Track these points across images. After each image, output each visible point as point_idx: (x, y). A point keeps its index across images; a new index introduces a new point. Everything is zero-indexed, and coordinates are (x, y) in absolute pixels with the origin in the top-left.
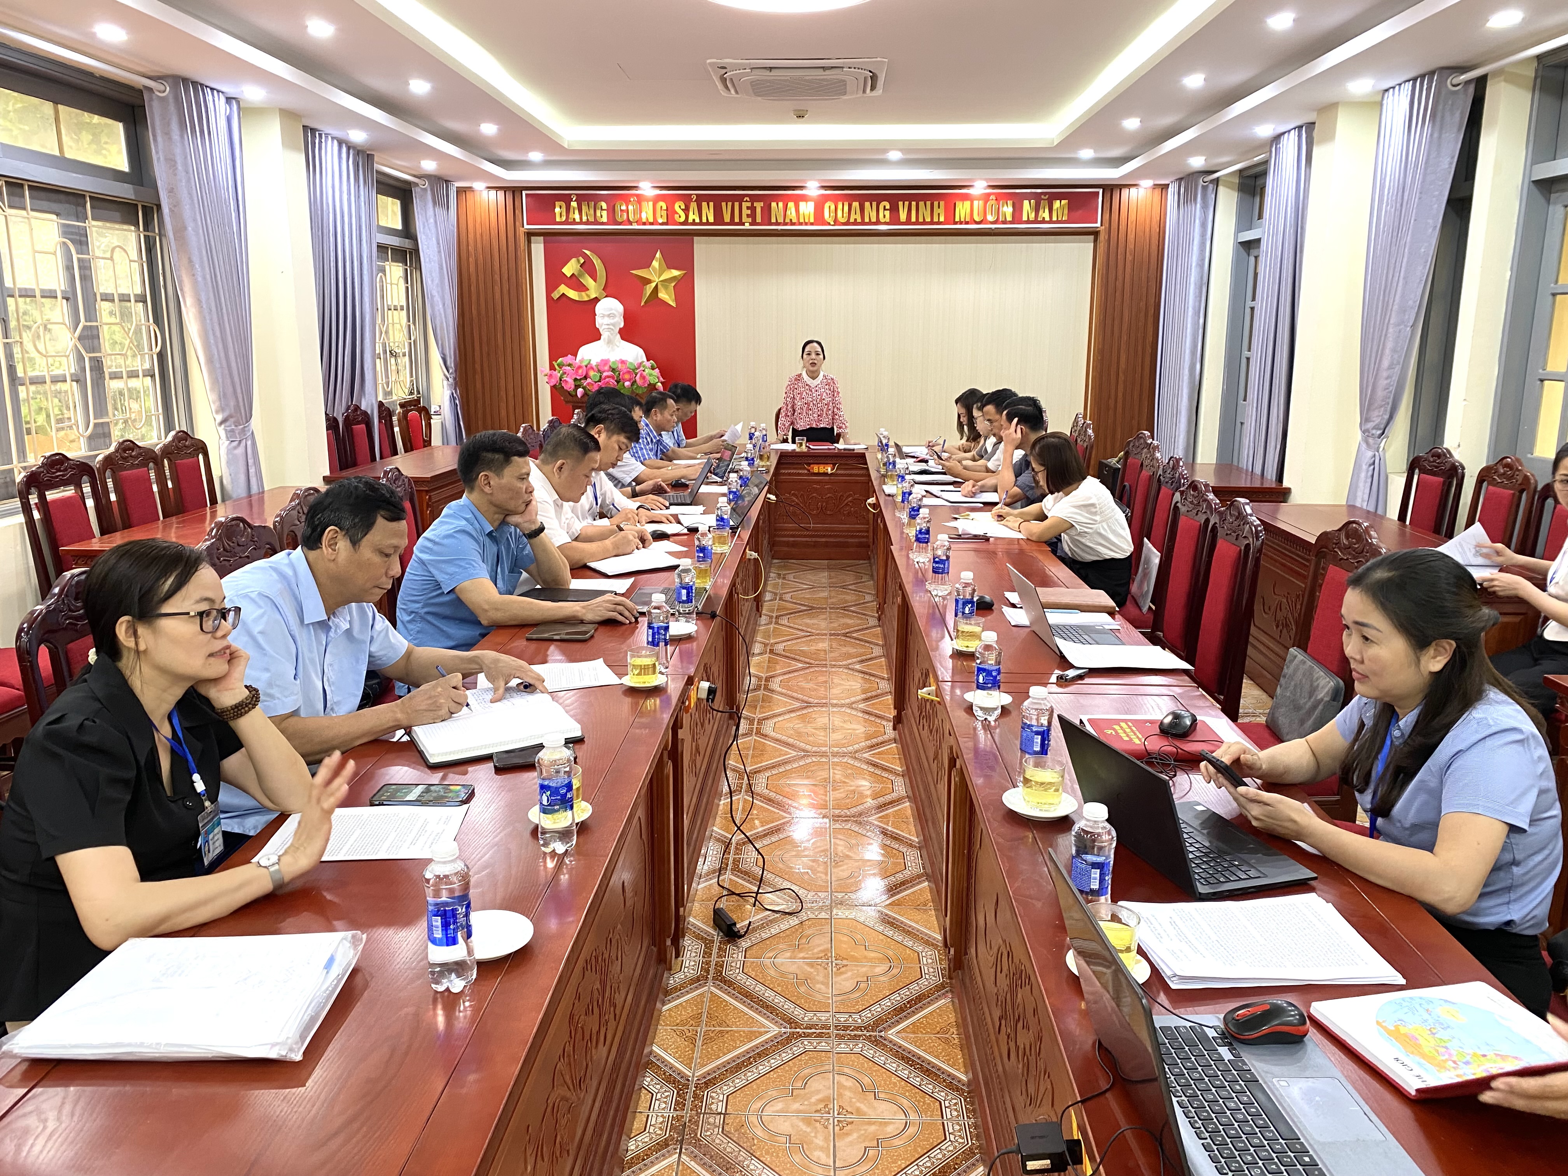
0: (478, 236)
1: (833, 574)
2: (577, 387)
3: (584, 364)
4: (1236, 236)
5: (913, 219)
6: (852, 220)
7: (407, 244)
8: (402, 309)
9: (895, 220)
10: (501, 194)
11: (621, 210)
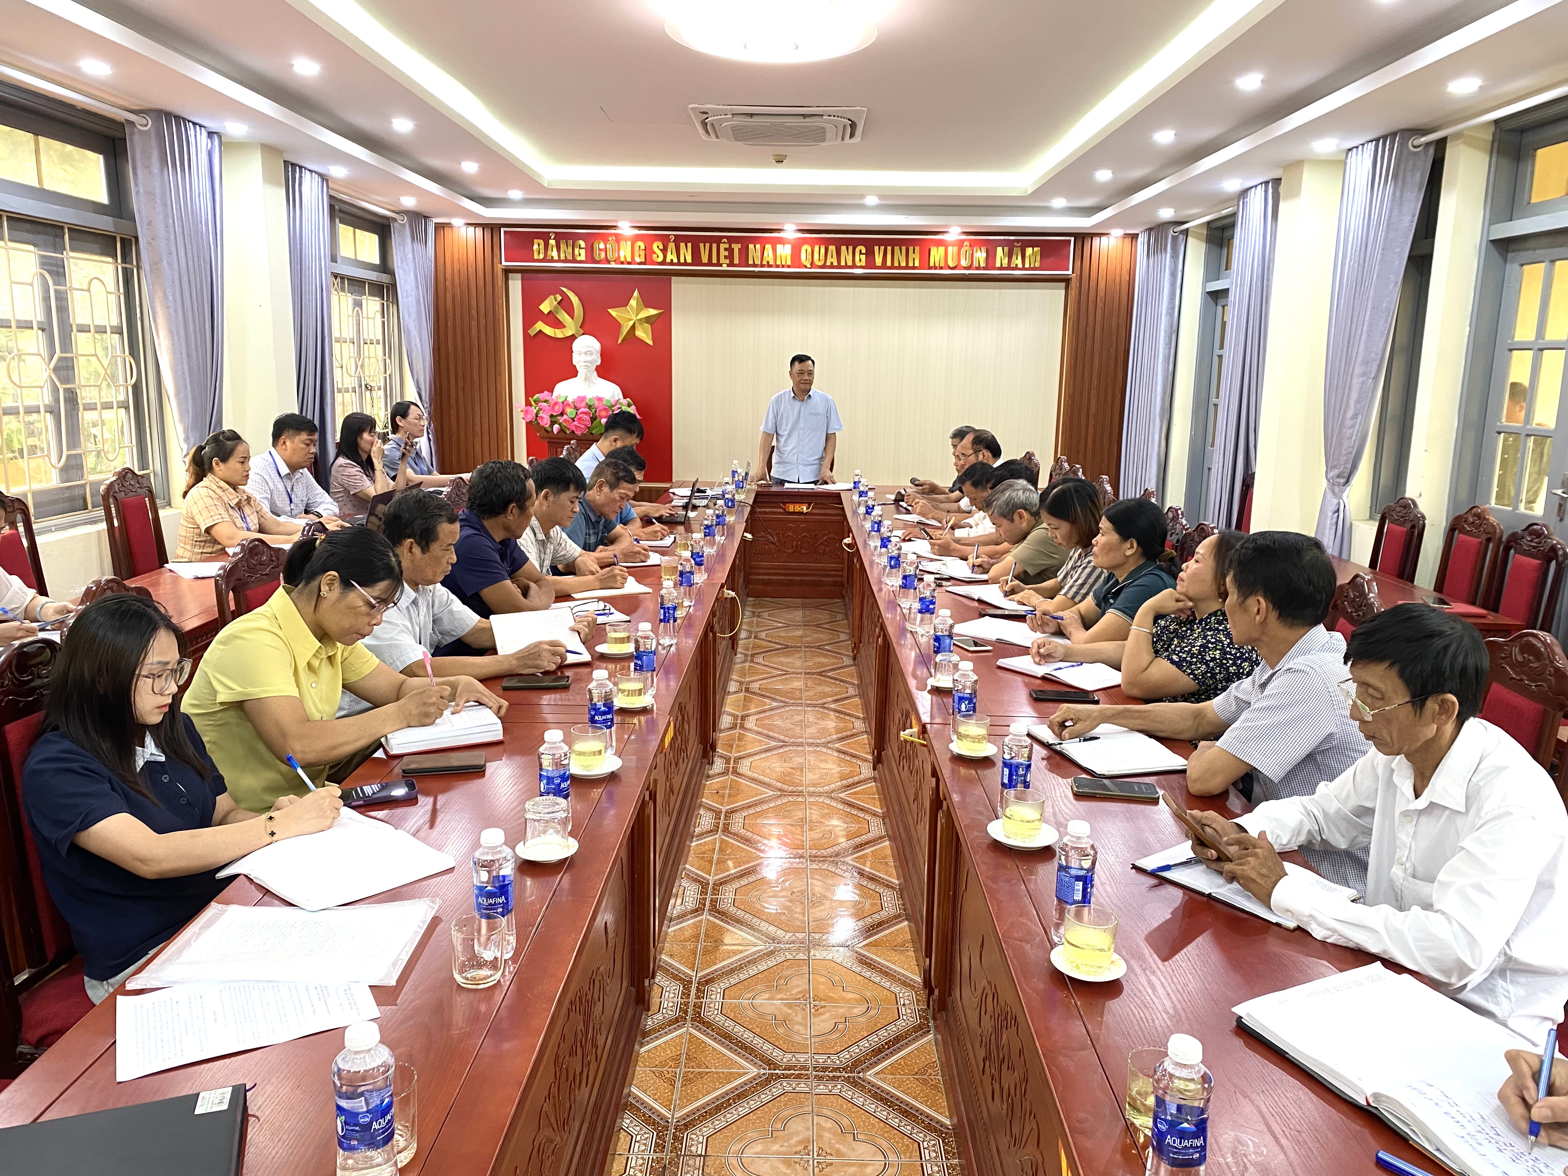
0: (456, 272)
1: (808, 613)
2: (553, 423)
3: (561, 400)
4: (1204, 286)
5: (889, 263)
6: (828, 264)
7: (384, 278)
8: (378, 342)
9: (870, 264)
10: (479, 231)
11: (600, 250)
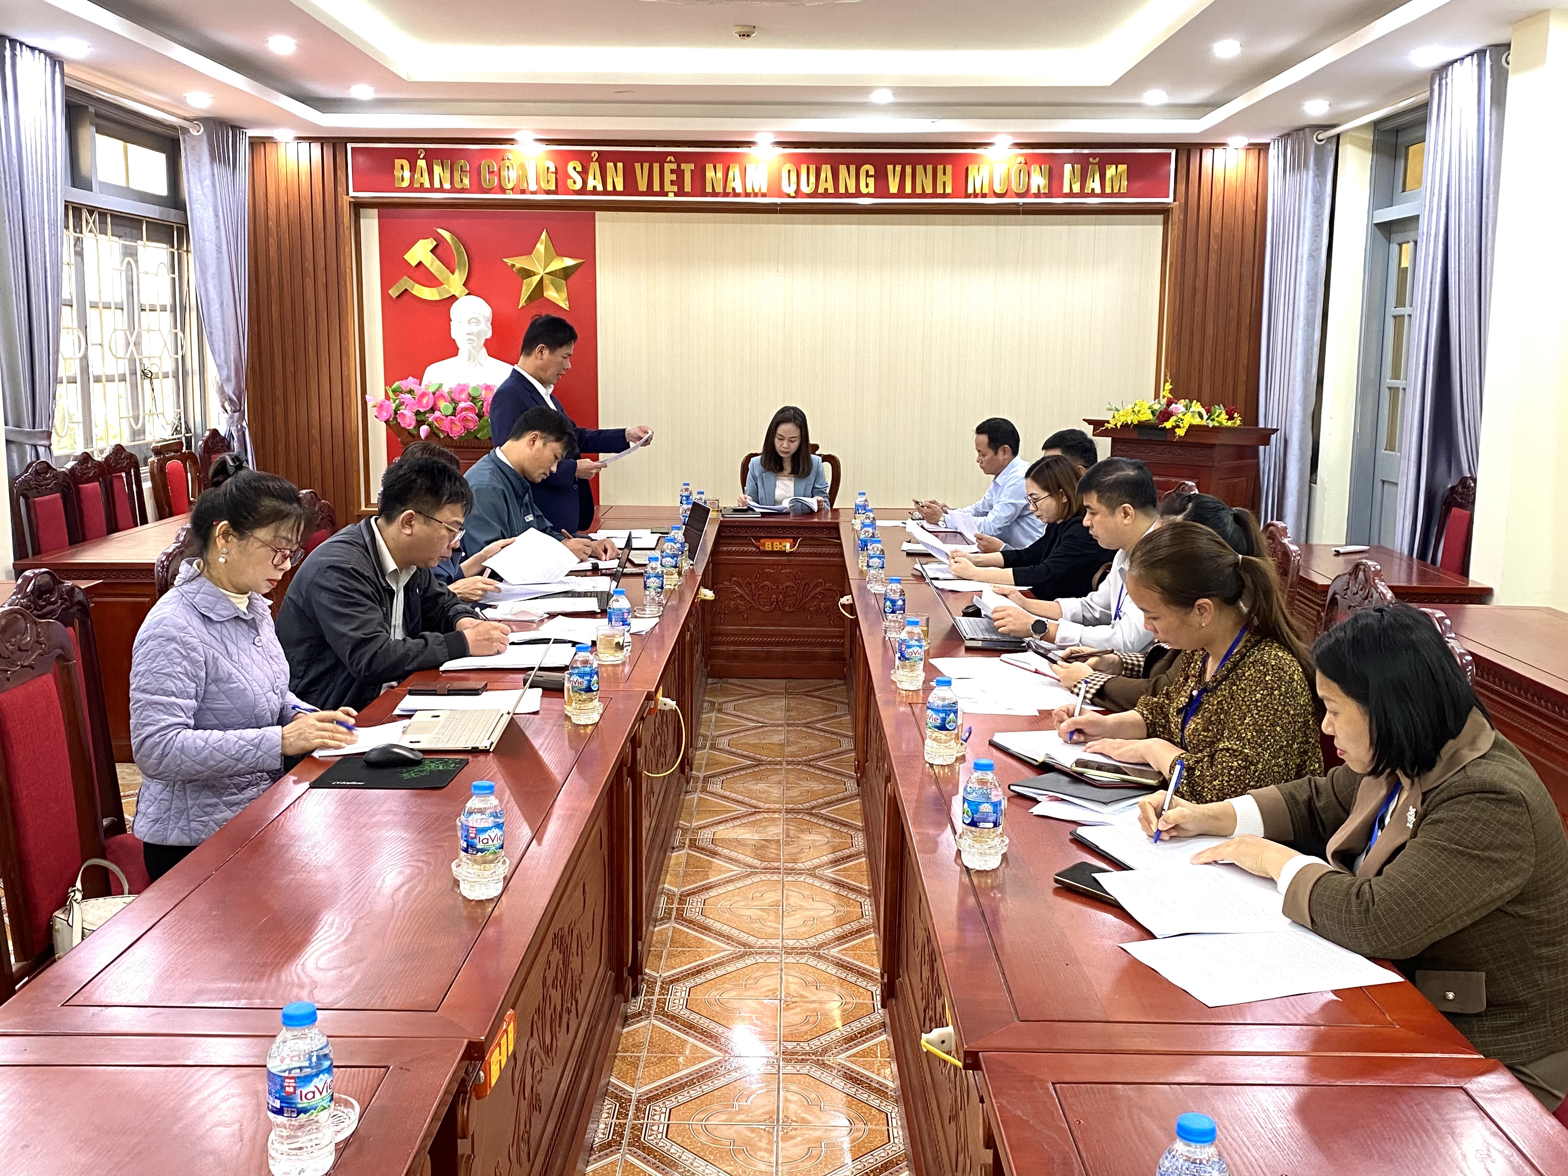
0: (283, 207)
1: (793, 703)
2: (420, 423)
3: (432, 389)
4: (1370, 215)
5: (908, 190)
6: (821, 190)
7: (171, 216)
8: (163, 308)
9: (882, 190)
10: (316, 148)
11: (490, 173)
